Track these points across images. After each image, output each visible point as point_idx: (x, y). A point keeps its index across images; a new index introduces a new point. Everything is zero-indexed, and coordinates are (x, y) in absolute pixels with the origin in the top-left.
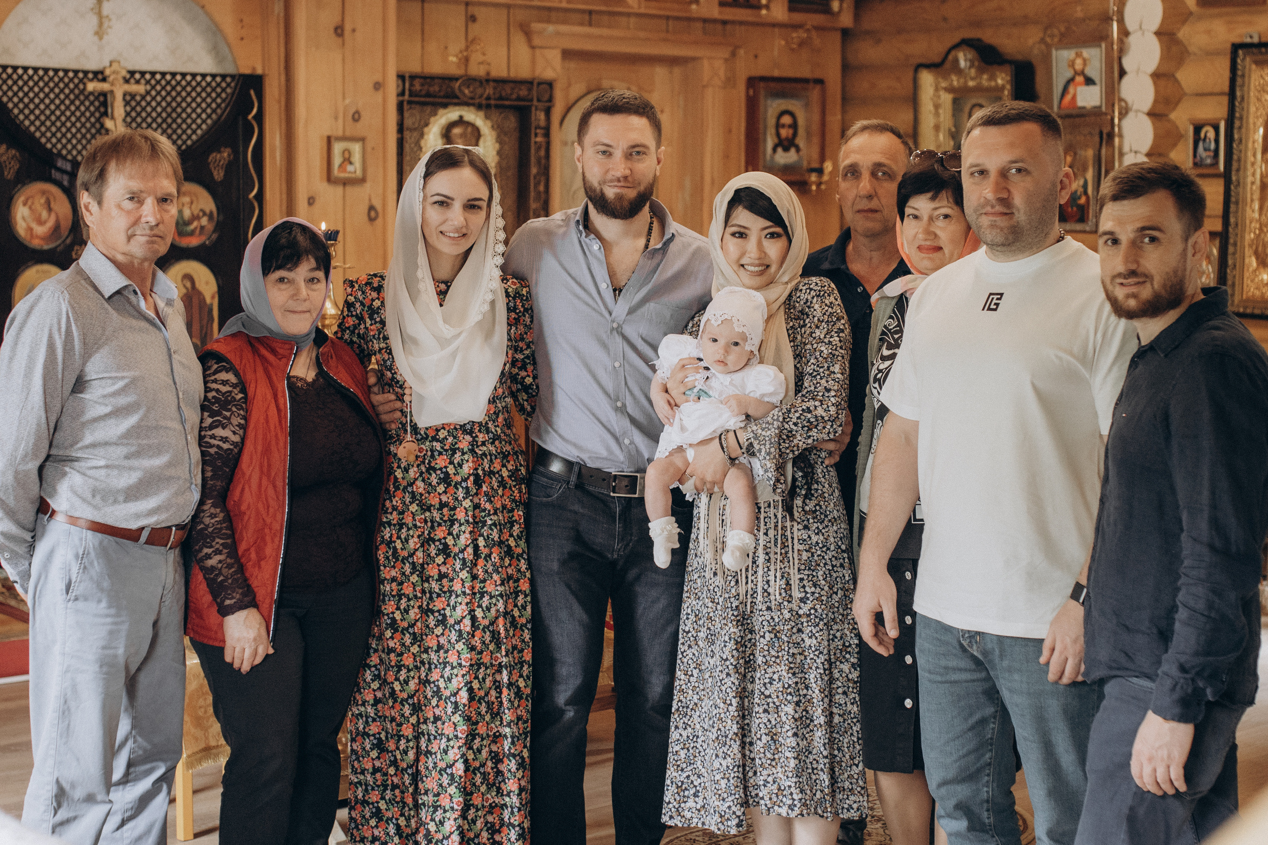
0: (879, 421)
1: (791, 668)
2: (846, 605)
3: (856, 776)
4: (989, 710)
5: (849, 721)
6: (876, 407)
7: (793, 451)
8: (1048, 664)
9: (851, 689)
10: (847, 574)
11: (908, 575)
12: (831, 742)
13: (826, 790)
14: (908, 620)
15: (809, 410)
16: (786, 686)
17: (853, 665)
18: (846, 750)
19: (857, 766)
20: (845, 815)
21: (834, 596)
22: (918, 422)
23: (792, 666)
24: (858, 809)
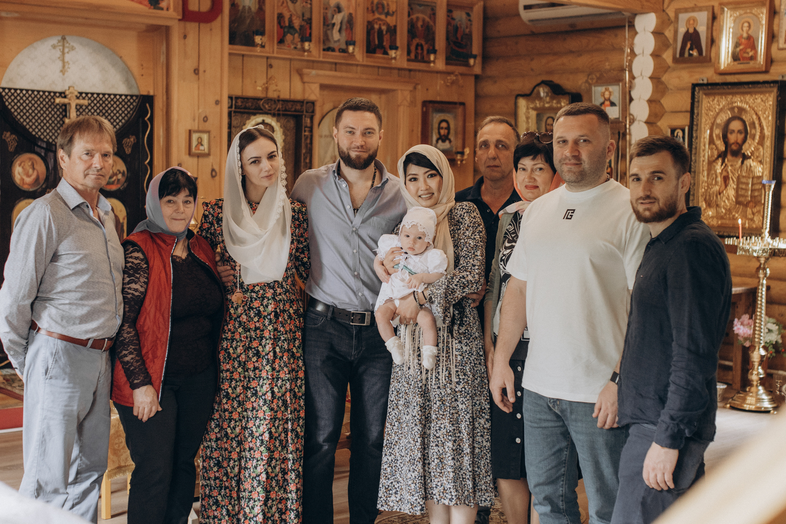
0: (503, 283)
1: (451, 421)
2: (483, 386)
3: (489, 482)
4: (564, 444)
5: (485, 451)
6: (502, 275)
7: (455, 300)
8: (597, 417)
9: (486, 433)
10: (483, 368)
11: (519, 369)
12: (473, 464)
13: (471, 491)
14: (519, 394)
15: (464, 277)
16: (448, 431)
17: (487, 420)
18: (483, 468)
19: (489, 476)
20: (483, 504)
21: (476, 381)
22: (526, 282)
23: (452, 420)
24: (490, 501)
